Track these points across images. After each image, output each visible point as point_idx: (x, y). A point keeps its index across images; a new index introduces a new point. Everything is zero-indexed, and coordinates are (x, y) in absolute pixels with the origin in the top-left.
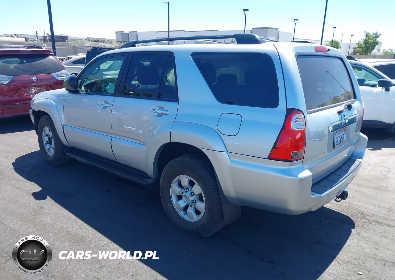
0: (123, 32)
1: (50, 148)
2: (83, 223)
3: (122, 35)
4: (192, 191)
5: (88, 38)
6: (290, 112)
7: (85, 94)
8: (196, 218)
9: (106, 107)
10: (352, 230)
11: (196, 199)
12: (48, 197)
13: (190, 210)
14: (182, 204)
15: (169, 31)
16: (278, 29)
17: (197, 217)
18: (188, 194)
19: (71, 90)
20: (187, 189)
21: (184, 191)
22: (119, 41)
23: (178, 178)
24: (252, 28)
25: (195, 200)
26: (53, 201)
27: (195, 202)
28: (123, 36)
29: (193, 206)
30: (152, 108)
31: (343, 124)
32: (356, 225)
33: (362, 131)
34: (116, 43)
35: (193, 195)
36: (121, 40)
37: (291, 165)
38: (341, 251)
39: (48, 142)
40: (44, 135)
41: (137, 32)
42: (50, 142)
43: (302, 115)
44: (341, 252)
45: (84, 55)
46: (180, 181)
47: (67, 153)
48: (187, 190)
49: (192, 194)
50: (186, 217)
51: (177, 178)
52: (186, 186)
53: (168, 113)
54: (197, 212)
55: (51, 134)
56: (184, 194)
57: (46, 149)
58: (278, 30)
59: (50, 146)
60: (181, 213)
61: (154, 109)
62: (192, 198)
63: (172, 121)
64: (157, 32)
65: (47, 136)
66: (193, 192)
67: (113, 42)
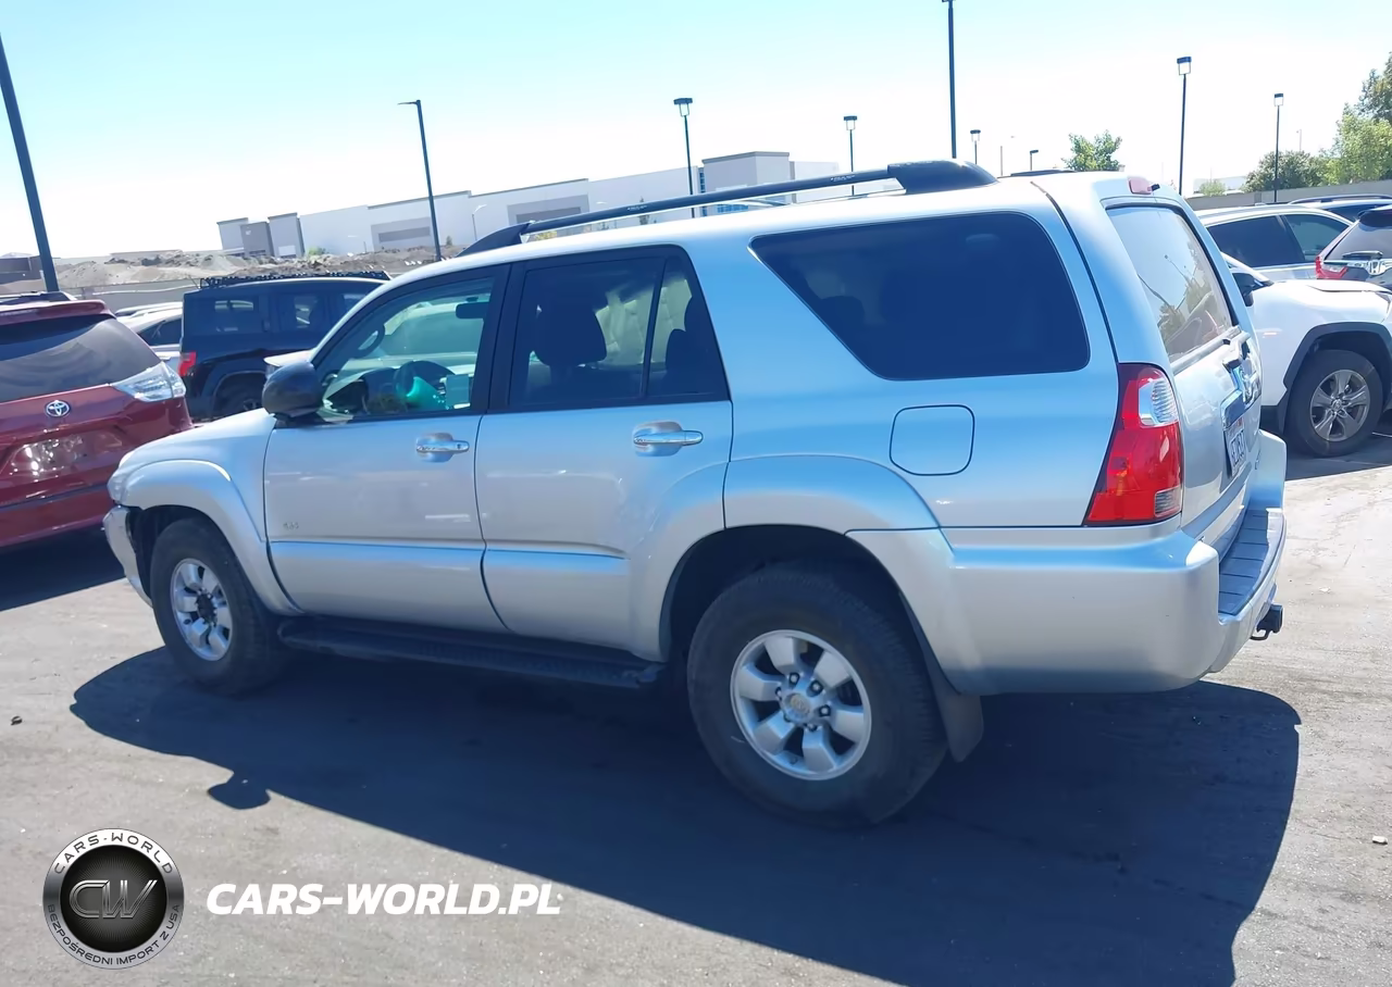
0: (246, 219)
1: (206, 635)
2: (445, 851)
3: (243, 234)
4: (813, 679)
5: (113, 254)
6: (1132, 376)
7: (349, 422)
8: (837, 767)
9: (449, 454)
10: (1296, 727)
11: (829, 703)
12: (271, 794)
13: (814, 744)
14: (778, 728)
15: (431, 198)
16: (787, 155)
17: (841, 762)
18: (801, 691)
19: (293, 415)
20: (791, 674)
21: (779, 684)
22: (238, 255)
23: (756, 646)
24: (703, 161)
25: (827, 706)
26: (297, 805)
27: (829, 714)
28: (248, 233)
29: (820, 728)
30: (634, 432)
31: (1244, 400)
32: (1300, 714)
33: (1263, 426)
34: (228, 263)
35: (817, 693)
36: (241, 249)
37: (1155, 534)
38: (1295, 793)
39: (195, 613)
40: (176, 590)
41: (296, 214)
42: (205, 610)
43: (1163, 379)
44: (1297, 795)
45: (174, 310)
46: (767, 654)
47: (288, 640)
48: (794, 679)
49: (816, 688)
50: (800, 771)
51: (752, 647)
52: (787, 667)
53: (699, 438)
54: (840, 744)
55: (210, 582)
56: (784, 694)
57: (189, 640)
58: (791, 159)
59: (206, 627)
60: (780, 761)
61: (645, 433)
62: (815, 702)
63: (722, 462)
64: (370, 208)
65: (189, 591)
66: (816, 682)
67: (218, 260)
